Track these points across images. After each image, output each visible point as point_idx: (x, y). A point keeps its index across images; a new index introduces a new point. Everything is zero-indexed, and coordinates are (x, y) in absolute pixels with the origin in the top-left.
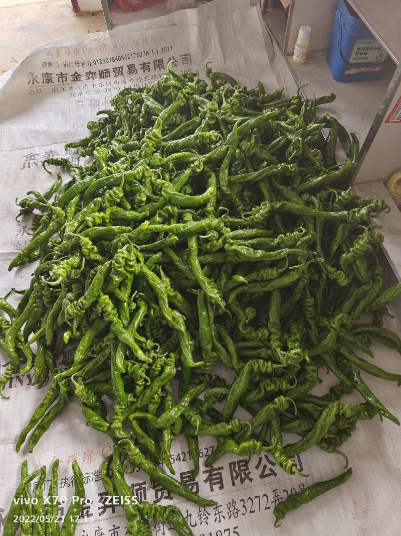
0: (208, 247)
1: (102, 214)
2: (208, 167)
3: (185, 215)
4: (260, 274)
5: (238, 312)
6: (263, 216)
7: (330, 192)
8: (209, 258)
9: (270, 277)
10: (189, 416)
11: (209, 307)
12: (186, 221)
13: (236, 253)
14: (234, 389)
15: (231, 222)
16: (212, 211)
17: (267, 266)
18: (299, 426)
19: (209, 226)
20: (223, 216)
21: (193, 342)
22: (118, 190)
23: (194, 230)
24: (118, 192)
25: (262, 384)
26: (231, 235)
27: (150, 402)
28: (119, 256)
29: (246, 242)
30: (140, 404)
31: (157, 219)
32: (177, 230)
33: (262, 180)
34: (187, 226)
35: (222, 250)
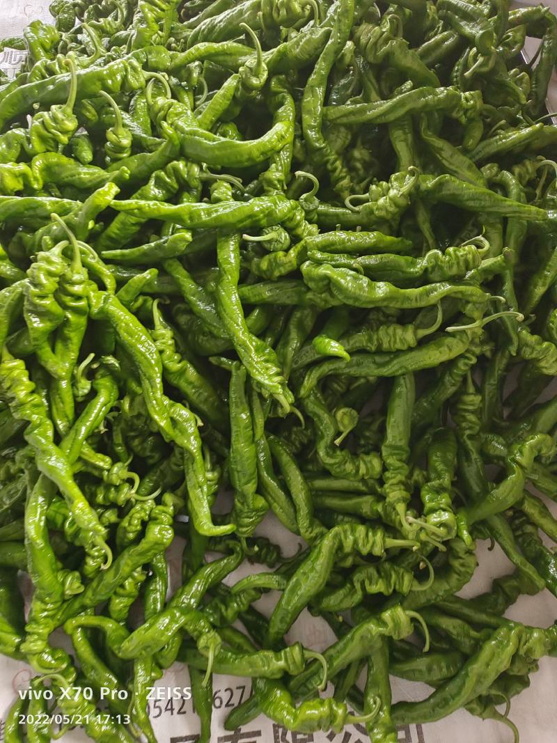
0: (264, 265)
1: (23, 167)
2: (280, 82)
3: (215, 185)
4: (375, 337)
5: (319, 417)
6: (396, 205)
7: (544, 165)
8: (265, 292)
9: (399, 346)
10: (195, 630)
11: (257, 402)
12: (218, 201)
13: (328, 284)
14: (298, 584)
15: (320, 214)
16: (279, 181)
17: (390, 318)
18: (430, 670)
19: (269, 214)
20: (304, 196)
21: (216, 474)
22: (64, 112)
23: (231, 220)
24: (64, 118)
25: (357, 577)
26: (318, 240)
27: (115, 593)
28: (39, 269)
29: (352, 261)
30: (91, 600)
31: (152, 189)
32: (191, 218)
33: (398, 123)
34: (216, 211)
35: (295, 275)
